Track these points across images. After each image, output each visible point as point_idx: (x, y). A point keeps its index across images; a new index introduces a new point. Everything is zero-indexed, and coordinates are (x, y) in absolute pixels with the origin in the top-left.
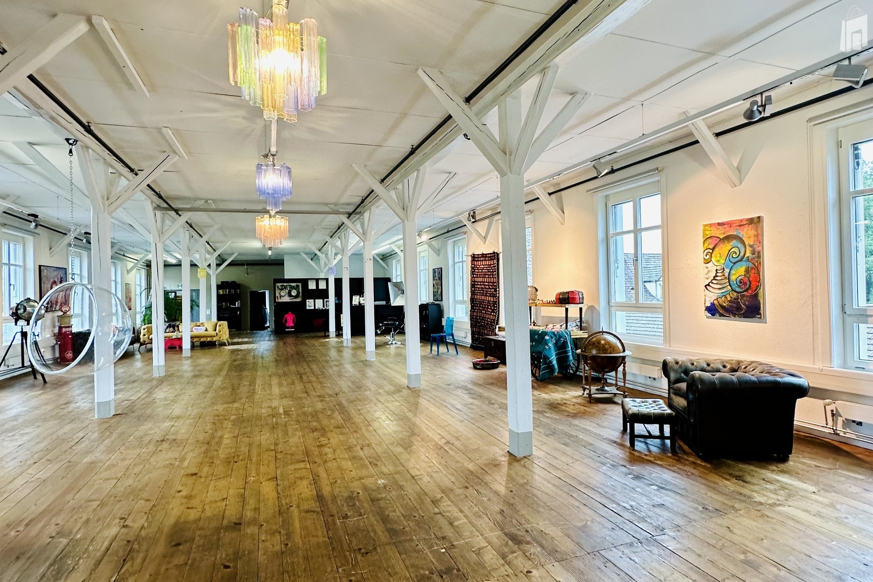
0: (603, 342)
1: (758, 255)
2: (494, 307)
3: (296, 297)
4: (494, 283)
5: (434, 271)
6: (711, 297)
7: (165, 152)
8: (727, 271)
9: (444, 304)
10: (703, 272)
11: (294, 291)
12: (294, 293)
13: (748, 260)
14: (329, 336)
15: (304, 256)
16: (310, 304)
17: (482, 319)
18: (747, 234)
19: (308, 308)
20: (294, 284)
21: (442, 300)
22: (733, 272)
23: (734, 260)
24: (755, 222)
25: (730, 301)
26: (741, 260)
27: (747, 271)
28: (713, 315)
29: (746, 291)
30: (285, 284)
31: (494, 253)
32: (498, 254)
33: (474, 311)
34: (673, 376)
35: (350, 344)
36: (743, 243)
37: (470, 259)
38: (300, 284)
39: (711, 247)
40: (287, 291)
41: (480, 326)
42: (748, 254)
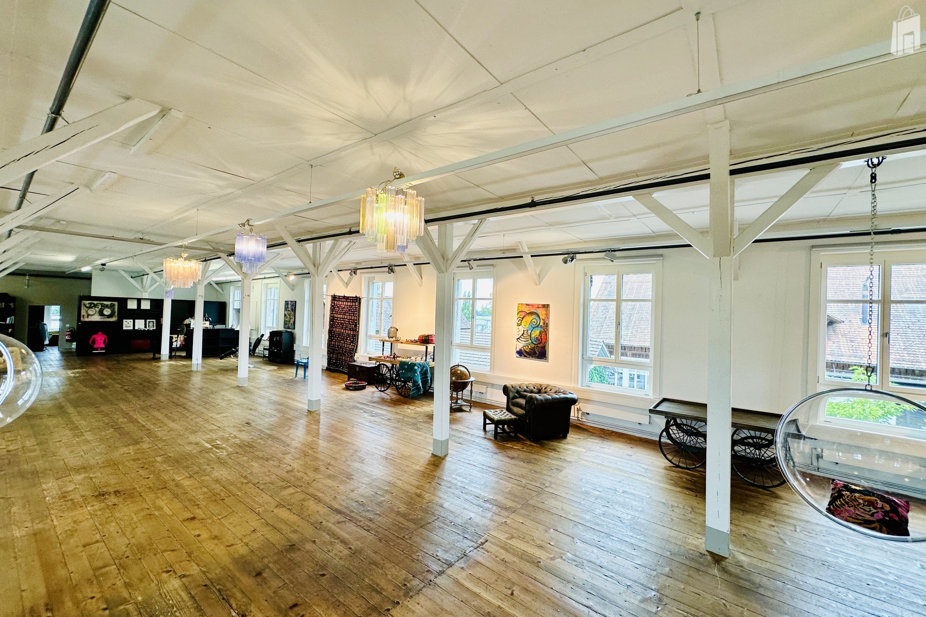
0: (459, 372)
1: (546, 325)
2: (353, 339)
3: (109, 316)
4: (354, 320)
5: (287, 303)
6: (520, 345)
7: (73, 183)
8: (530, 331)
9: (297, 331)
10: (517, 331)
11: (108, 310)
12: (107, 312)
13: (541, 327)
14: (160, 358)
15: (123, 273)
16: (128, 325)
17: (341, 348)
18: (541, 312)
19: (124, 328)
20: (108, 303)
21: (294, 329)
22: (533, 332)
23: (534, 326)
24: (546, 307)
25: (530, 349)
26: (537, 327)
27: (540, 333)
28: (520, 356)
29: (539, 344)
30: (95, 302)
31: (356, 297)
32: (360, 299)
33: (332, 341)
34: (511, 395)
35: (200, 369)
36: (539, 317)
37: (330, 298)
38: (116, 303)
39: (522, 317)
40: (97, 310)
41: (337, 353)
42: (541, 324)
